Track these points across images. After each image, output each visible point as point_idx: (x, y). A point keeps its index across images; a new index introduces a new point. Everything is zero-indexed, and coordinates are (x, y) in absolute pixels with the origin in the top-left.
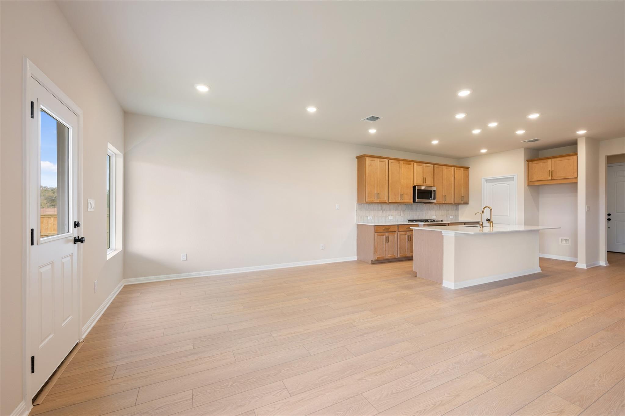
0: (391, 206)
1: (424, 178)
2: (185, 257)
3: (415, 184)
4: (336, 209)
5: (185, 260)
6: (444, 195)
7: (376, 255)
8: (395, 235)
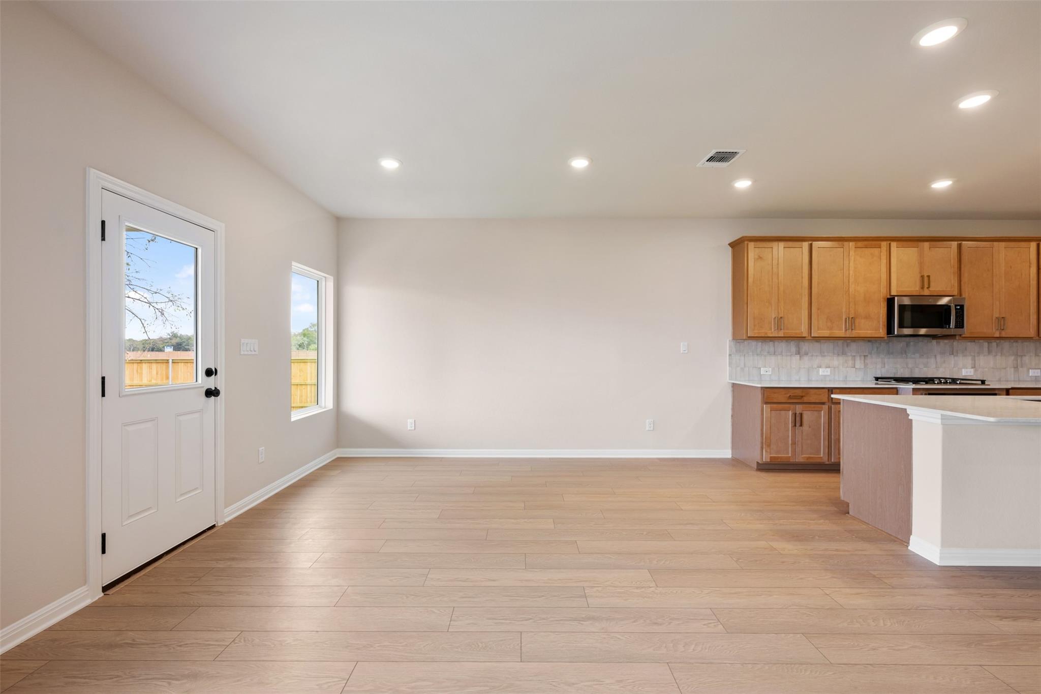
0: (826, 346)
1: (922, 277)
2: (413, 425)
3: (894, 293)
4: (682, 352)
5: (413, 428)
6: (996, 315)
7: (766, 451)
8: (821, 411)
